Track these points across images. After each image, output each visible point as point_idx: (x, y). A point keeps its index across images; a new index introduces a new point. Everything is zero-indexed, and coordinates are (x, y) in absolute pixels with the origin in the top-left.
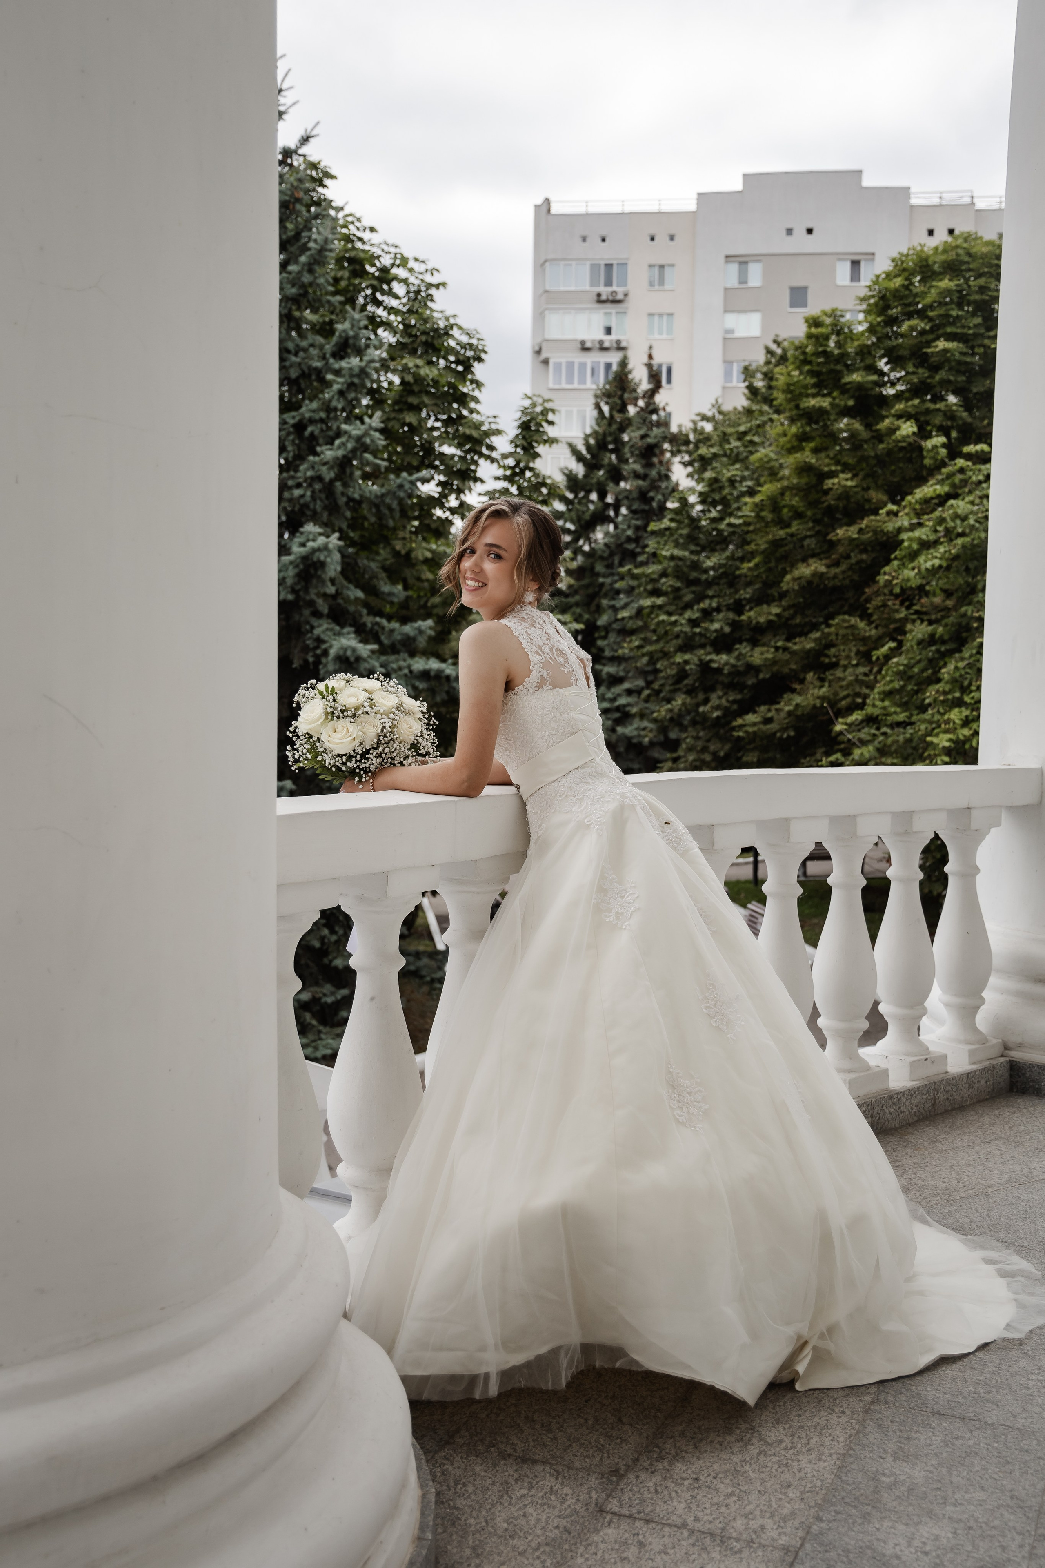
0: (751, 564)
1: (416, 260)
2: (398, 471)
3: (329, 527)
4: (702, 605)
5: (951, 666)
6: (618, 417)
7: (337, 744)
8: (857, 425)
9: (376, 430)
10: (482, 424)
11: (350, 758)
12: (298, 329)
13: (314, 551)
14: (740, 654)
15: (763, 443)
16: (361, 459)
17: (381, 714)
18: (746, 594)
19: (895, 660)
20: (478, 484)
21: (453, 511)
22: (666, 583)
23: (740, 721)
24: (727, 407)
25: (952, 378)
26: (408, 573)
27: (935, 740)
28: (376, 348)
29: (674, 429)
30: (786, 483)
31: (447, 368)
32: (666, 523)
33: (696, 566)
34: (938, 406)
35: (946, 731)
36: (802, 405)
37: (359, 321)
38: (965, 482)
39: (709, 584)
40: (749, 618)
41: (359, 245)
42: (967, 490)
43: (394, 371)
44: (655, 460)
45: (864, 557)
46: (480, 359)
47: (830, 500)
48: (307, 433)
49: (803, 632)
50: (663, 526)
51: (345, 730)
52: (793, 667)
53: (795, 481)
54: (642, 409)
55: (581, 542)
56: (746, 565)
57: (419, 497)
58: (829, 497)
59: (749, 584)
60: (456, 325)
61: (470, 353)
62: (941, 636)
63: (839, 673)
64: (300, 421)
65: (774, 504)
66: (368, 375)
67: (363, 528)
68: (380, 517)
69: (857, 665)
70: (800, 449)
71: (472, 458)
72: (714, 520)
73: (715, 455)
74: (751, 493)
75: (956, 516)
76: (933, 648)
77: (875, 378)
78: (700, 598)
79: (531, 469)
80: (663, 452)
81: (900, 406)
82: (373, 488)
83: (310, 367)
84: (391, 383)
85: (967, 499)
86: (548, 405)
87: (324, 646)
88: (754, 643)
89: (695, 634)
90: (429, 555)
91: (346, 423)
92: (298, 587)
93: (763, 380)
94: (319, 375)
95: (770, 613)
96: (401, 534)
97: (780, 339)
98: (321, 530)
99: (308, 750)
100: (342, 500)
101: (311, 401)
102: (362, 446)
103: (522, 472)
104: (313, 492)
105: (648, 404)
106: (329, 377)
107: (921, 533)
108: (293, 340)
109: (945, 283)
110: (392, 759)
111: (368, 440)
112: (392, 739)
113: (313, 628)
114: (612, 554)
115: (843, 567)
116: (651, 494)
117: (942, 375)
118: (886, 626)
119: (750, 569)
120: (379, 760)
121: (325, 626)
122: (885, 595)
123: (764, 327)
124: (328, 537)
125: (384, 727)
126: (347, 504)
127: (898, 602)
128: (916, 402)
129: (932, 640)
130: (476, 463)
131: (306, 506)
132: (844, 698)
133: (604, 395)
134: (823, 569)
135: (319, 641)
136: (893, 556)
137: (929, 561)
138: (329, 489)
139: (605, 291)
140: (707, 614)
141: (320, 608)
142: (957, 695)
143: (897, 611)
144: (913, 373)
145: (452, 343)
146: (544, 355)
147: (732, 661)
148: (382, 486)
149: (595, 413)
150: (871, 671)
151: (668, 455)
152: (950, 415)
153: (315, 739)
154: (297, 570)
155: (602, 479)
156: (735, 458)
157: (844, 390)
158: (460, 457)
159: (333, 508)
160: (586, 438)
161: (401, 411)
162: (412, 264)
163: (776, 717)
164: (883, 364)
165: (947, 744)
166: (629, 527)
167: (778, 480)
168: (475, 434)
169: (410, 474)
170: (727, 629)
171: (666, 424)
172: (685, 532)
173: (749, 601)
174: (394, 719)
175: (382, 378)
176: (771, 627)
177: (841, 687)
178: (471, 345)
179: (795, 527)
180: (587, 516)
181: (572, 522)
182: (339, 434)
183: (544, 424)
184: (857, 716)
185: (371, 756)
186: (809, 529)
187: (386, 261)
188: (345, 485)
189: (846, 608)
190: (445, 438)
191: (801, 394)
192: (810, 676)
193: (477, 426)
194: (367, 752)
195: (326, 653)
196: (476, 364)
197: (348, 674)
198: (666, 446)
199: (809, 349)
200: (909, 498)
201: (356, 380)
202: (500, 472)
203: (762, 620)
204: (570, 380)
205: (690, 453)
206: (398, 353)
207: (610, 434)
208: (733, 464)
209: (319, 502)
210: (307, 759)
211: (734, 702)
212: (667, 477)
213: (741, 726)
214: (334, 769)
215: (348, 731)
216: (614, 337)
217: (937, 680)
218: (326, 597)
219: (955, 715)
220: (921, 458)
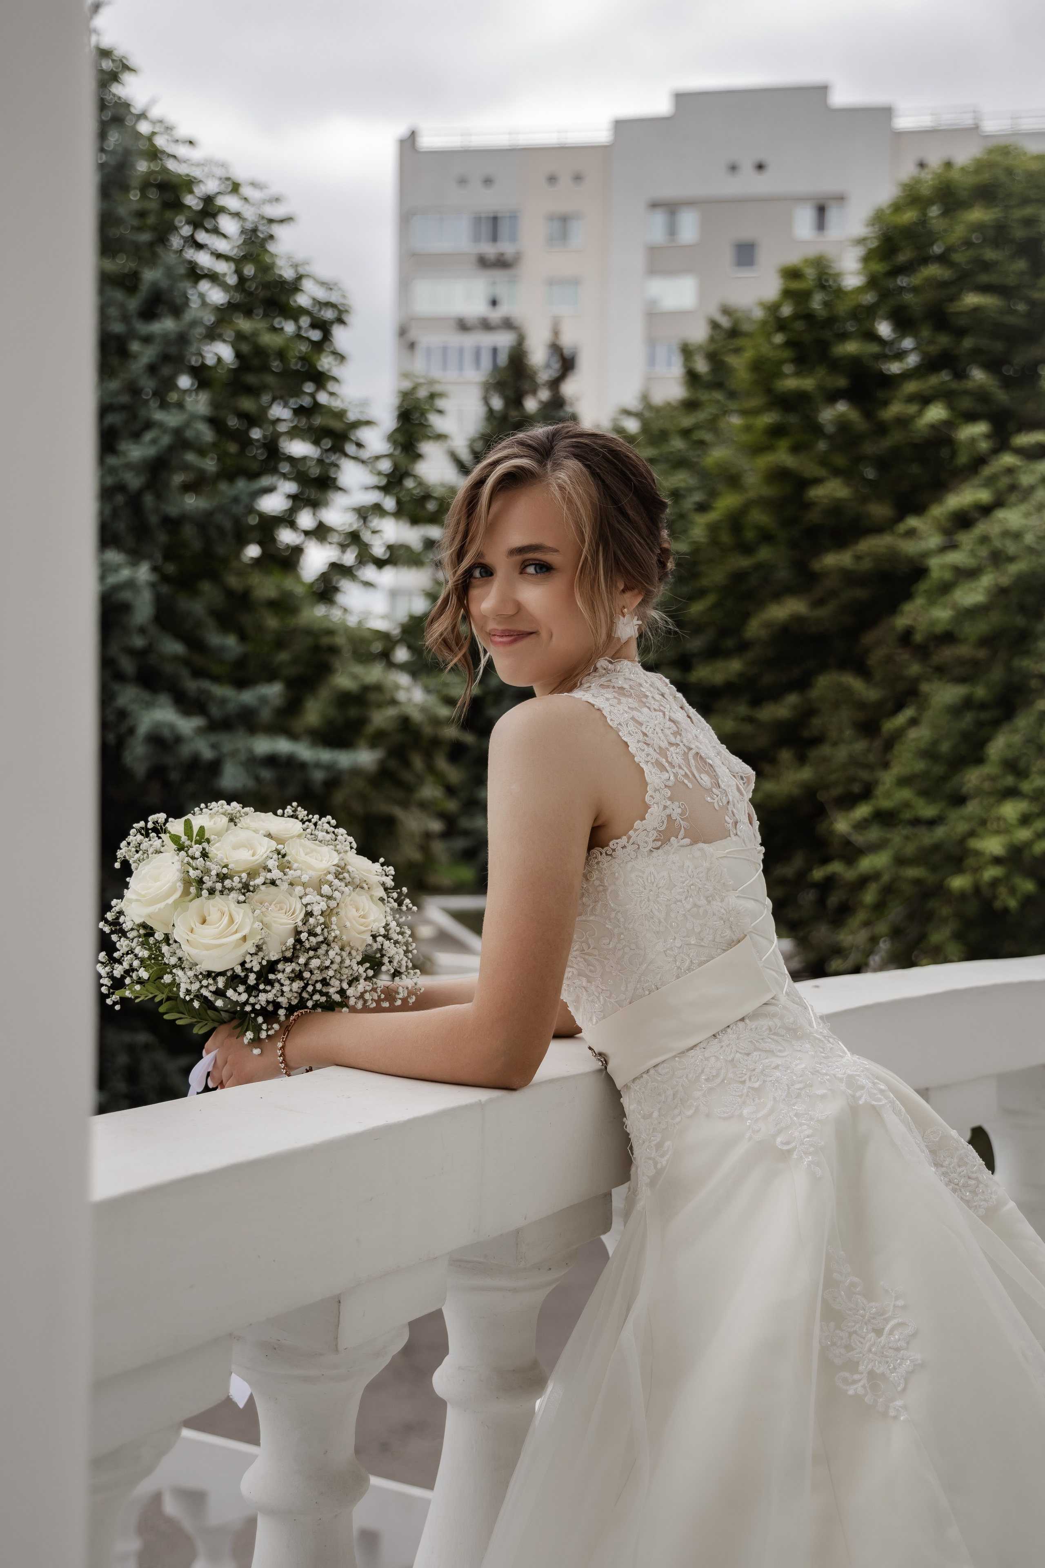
1: (253, 184)
2: (231, 477)
3: (138, 555)
5: (1001, 742)
6: (513, 412)
7: (208, 947)
8: (855, 415)
9: (201, 419)
10: (346, 411)
11: (234, 980)
15: (715, 443)
16: (181, 459)
17: (303, 885)
19: (913, 733)
20: (341, 496)
21: (307, 534)
24: (657, 400)
26: (244, 619)
27: (981, 845)
28: (200, 307)
30: (753, 494)
31: (298, 335)
35: (998, 832)
36: (777, 389)
37: (174, 269)
38: (1012, 488)
41: (171, 165)
42: (1017, 496)
43: (224, 340)
45: (860, 593)
46: (340, 321)
47: (814, 516)
49: (774, 694)
51: (226, 919)
52: (760, 743)
53: (764, 492)
54: (544, 401)
57: (258, 513)
58: (813, 513)
60: (308, 274)
61: (328, 314)
62: (983, 700)
63: (825, 750)
65: (735, 522)
66: (186, 346)
67: (183, 558)
68: (207, 541)
69: (852, 740)
70: (772, 447)
71: (332, 459)
74: (702, 508)
75: (1007, 534)
76: (971, 717)
77: (874, 348)
79: (413, 476)
81: (911, 387)
82: (192, 502)
84: (221, 356)
85: (1020, 510)
86: (433, 390)
87: (130, 723)
91: (157, 410)
93: (707, 361)
95: (728, 671)
97: (730, 307)
98: (123, 560)
99: (142, 961)
100: (154, 519)
102: (182, 442)
103: (402, 480)
105: (552, 396)
107: (955, 558)
109: (978, 215)
110: (325, 982)
111: (189, 434)
112: (326, 941)
113: (114, 696)
115: (831, 607)
117: (968, 343)
118: (892, 685)
120: (297, 985)
121: (131, 693)
122: (890, 642)
123: (703, 293)
124: (137, 568)
125: (309, 914)
126: (161, 524)
127: (908, 652)
128: (934, 379)
129: (967, 704)
130: (337, 466)
132: (836, 783)
133: (494, 386)
134: (803, 610)
135: (124, 715)
136: (914, 591)
137: (968, 596)
139: (489, 250)
141: (125, 669)
142: (1011, 781)
143: (908, 665)
144: (929, 340)
145: (304, 300)
146: (410, 337)
148: (210, 499)
150: (871, 746)
152: (982, 396)
153: (159, 936)
156: (679, 463)
157: (835, 365)
158: (316, 458)
159: (142, 530)
161: (235, 394)
162: (246, 191)
164: (884, 329)
165: (1000, 851)
167: (741, 491)
168: (337, 426)
169: (248, 482)
173: (699, 654)
174: (330, 898)
175: (209, 349)
176: (729, 689)
177: (830, 770)
178: (329, 302)
179: (762, 554)
182: (149, 425)
183: (430, 414)
184: (862, 811)
185: (280, 976)
186: (783, 557)
187: (210, 186)
188: (159, 497)
189: (834, 663)
190: (295, 433)
191: (773, 373)
192: (785, 754)
193: (340, 415)
194: (272, 966)
195: (131, 731)
196: (336, 329)
197: (234, 804)
199: (786, 311)
200: (935, 509)
201: (171, 351)
202: (373, 480)
203: (716, 679)
206: (230, 315)
209: (122, 522)
210: (140, 981)
214: (196, 1004)
215: (232, 920)
216: (502, 311)
217: (980, 760)
218: (132, 652)
219: (1010, 810)
220: (954, 454)
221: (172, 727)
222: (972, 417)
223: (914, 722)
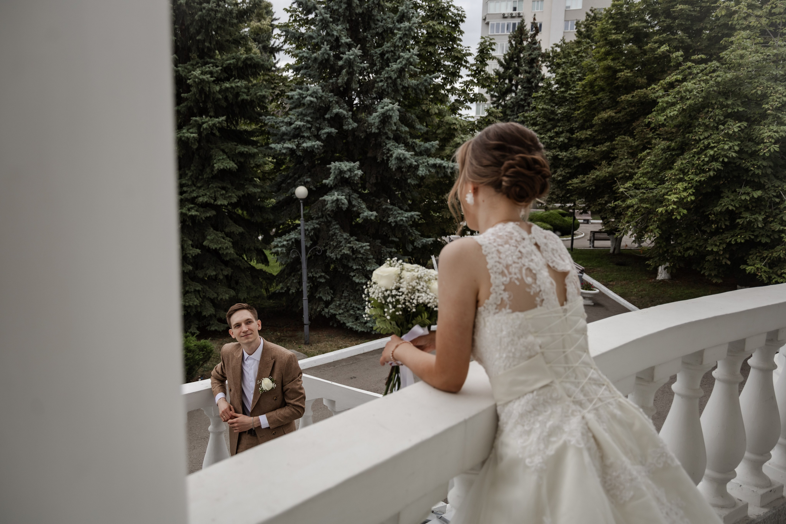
0: (579, 112)
2: (424, 73)
3: (394, 99)
4: (555, 130)
5: (679, 162)
6: (519, 46)
8: (635, 47)
9: (415, 55)
10: (463, 50)
12: (383, 10)
13: (387, 110)
14: (572, 152)
15: (586, 56)
16: (409, 68)
18: (576, 125)
19: (648, 158)
20: (460, 79)
21: (448, 91)
22: (540, 120)
23: (570, 182)
24: (567, 41)
25: (684, 23)
26: (428, 119)
27: (669, 198)
28: (417, 18)
29: (543, 51)
30: (598, 75)
31: (448, 25)
32: (540, 93)
33: (553, 112)
34: (675, 37)
35: (675, 194)
36: (608, 39)
37: (409, 5)
38: (690, 74)
39: (559, 120)
40: (577, 136)
42: (691, 77)
43: (424, 28)
44: (535, 65)
45: (633, 108)
46: (462, 21)
47: (619, 83)
48: (385, 57)
49: (601, 142)
50: (539, 95)
52: (596, 158)
53: (603, 74)
54: (530, 42)
55: (501, 101)
56: (576, 112)
57: (434, 84)
58: (618, 81)
59: (576, 121)
60: (452, 5)
61: (458, 18)
62: (674, 147)
63: (618, 162)
64: (383, 52)
65: (591, 84)
66: (412, 30)
67: (409, 99)
68: (416, 94)
69: (627, 158)
70: (606, 59)
71: (458, 67)
72: (563, 92)
73: (564, 63)
74: (580, 79)
75: (687, 90)
76: (669, 153)
77: (644, 24)
78: (554, 127)
79: (484, 71)
80: (538, 61)
81: (656, 38)
82: (413, 82)
83: (387, 27)
84: (422, 34)
85: (692, 82)
86: (492, 41)
87: (391, 153)
88: (578, 147)
89: (551, 143)
90: (437, 111)
91: (402, 52)
92: (380, 127)
93: (584, 28)
94: (391, 31)
95: (587, 134)
96: (425, 102)
97: (593, 9)
98: (390, 101)
100: (400, 87)
101: (387, 42)
102: (409, 63)
103: (480, 72)
104: (387, 84)
105: (532, 40)
106: (395, 31)
107: (668, 99)
108: (380, 16)
111: (412, 60)
113: (386, 144)
114: (514, 106)
115: (623, 113)
116: (532, 80)
117: (677, 22)
118: (642, 141)
119: (578, 114)
121: (392, 143)
122: (642, 126)
123: (585, 4)
124: (393, 104)
126: (402, 89)
127: (649, 130)
128: (664, 35)
129: (668, 148)
130: (459, 69)
131: (384, 90)
132: (621, 173)
133: (513, 37)
134: (613, 114)
135: (389, 150)
136: (653, 110)
137: (672, 112)
138: (394, 82)
140: (558, 134)
141: (390, 136)
142: (682, 176)
143: (648, 134)
144: (663, 21)
145: (450, 14)
146: (487, 21)
147: (568, 155)
148: (418, 80)
149: (509, 45)
150: (634, 161)
151: (540, 62)
152: (682, 41)
154: (380, 119)
155: (511, 73)
156: (573, 64)
157: (629, 31)
158: (452, 66)
159: (396, 91)
160: (505, 55)
161: (426, 46)
163: (587, 180)
164: (648, 18)
165: (676, 200)
166: (522, 94)
167: (594, 74)
168: (459, 56)
169: (430, 75)
170: (566, 141)
171: (540, 49)
172: (549, 97)
173: (577, 128)
175: (419, 32)
176: (587, 140)
177: (619, 168)
178: (458, 14)
179: (600, 95)
180: (504, 90)
181: (497, 92)
182: (399, 57)
183: (490, 51)
184: (628, 184)
186: (607, 96)
188: (402, 80)
189: (622, 132)
190: (445, 59)
191: (608, 33)
192: (604, 162)
193: (460, 52)
195: (391, 156)
196: (460, 23)
198: (540, 59)
199: (613, 12)
200: (662, 81)
201: (407, 32)
202: (470, 73)
203: (583, 137)
204: (498, 31)
205: (550, 61)
206: (426, 20)
207: (515, 54)
208: (572, 66)
209: (390, 89)
211: (568, 173)
212: (540, 73)
213: (571, 184)
216: (517, 12)
217: (671, 168)
218: (392, 131)
219: (680, 186)
220: (670, 61)
221: (404, 155)
222: (677, 49)
223: (648, 154)
